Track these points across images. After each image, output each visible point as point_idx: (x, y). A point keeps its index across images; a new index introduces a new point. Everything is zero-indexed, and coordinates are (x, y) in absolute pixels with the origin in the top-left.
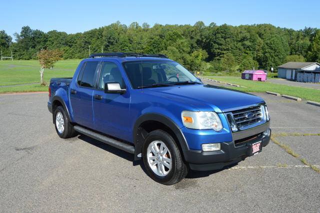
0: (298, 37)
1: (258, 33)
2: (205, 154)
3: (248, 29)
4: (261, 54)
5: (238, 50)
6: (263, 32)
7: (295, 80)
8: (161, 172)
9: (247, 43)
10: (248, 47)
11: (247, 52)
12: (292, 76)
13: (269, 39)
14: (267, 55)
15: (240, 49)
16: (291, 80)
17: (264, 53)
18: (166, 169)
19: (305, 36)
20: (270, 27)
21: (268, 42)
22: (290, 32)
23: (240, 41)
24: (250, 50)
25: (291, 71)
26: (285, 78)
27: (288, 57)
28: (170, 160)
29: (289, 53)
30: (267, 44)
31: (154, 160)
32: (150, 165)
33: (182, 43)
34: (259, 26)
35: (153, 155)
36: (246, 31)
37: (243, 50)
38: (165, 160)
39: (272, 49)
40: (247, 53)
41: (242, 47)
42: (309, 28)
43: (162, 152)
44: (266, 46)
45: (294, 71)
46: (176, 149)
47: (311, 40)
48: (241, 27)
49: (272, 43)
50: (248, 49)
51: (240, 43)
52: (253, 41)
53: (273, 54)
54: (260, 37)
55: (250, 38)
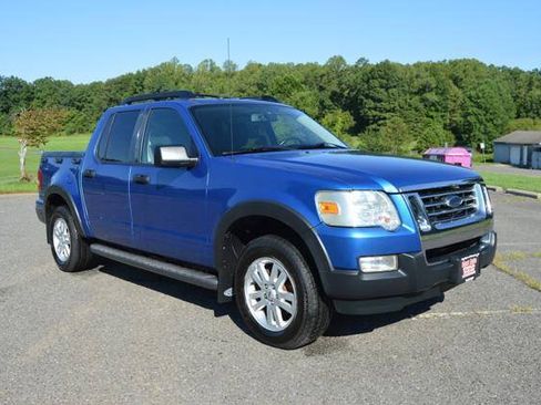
0: (530, 84)
1: (451, 77)
2: (366, 278)
3: (432, 69)
4: (458, 118)
5: (413, 111)
6: (460, 74)
7: (528, 166)
8: (274, 323)
9: (432, 97)
10: (433, 105)
11: (431, 114)
12: (521, 159)
13: (475, 88)
14: (472, 119)
15: (416, 110)
16: (520, 166)
17: (465, 116)
18: (286, 316)
20: (476, 65)
21: (473, 93)
22: (514, 74)
23: (416, 93)
24: (437, 110)
25: (519, 149)
26: (508, 163)
27: (513, 123)
28: (293, 297)
29: (513, 114)
30: (470, 98)
31: (258, 300)
32: (252, 310)
33: (302, 98)
34: (454, 64)
35: (258, 288)
36: (428, 73)
37: (424, 111)
38: (283, 295)
39: (479, 107)
40: (432, 117)
41: (421, 106)
43: (275, 280)
44: (469, 103)
45: (526, 149)
46: (305, 272)
48: (417, 65)
49: (480, 95)
50: (433, 108)
51: (417, 97)
52: (443, 93)
53: (482, 118)
54: (456, 83)
55: (437, 87)
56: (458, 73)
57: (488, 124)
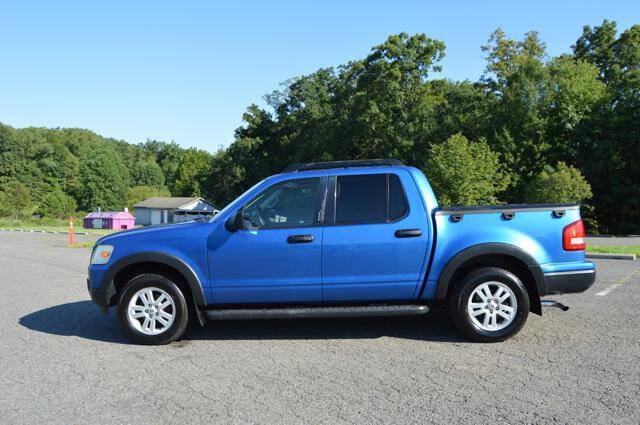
0: (137, 155)
1: (66, 145)
3: (49, 135)
4: (77, 183)
5: (30, 176)
6: (75, 142)
9: (50, 162)
10: (51, 170)
11: (48, 179)
12: (162, 221)
13: (94, 157)
14: (92, 185)
15: (34, 174)
17: (86, 182)
19: (148, 155)
20: (90, 136)
21: (92, 161)
22: (122, 146)
23: (33, 158)
24: (54, 176)
25: (159, 213)
29: (128, 181)
30: (89, 165)
34: (69, 132)
36: (45, 139)
37: (42, 175)
39: (99, 175)
40: (49, 182)
41: (39, 171)
42: (154, 142)
44: (88, 170)
45: (166, 213)
47: (158, 162)
48: (32, 130)
49: (100, 163)
50: (50, 173)
51: (34, 162)
52: (60, 159)
53: (102, 185)
54: (72, 151)
55: (54, 154)
56: (73, 142)
57: (108, 190)
